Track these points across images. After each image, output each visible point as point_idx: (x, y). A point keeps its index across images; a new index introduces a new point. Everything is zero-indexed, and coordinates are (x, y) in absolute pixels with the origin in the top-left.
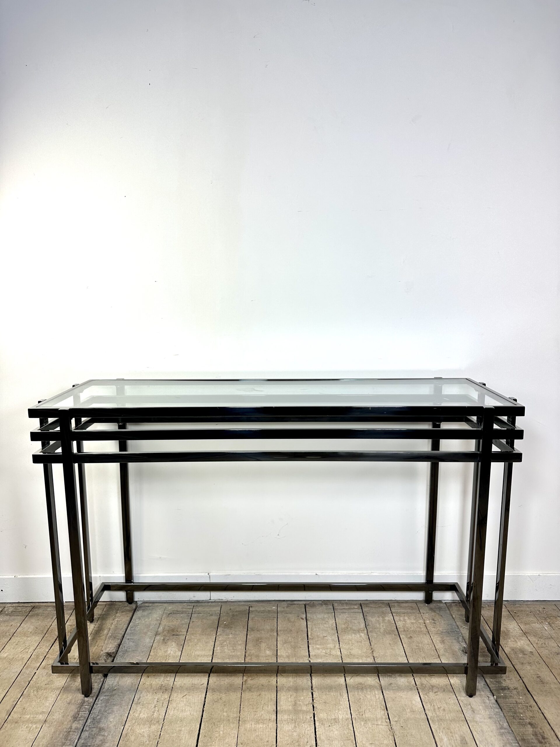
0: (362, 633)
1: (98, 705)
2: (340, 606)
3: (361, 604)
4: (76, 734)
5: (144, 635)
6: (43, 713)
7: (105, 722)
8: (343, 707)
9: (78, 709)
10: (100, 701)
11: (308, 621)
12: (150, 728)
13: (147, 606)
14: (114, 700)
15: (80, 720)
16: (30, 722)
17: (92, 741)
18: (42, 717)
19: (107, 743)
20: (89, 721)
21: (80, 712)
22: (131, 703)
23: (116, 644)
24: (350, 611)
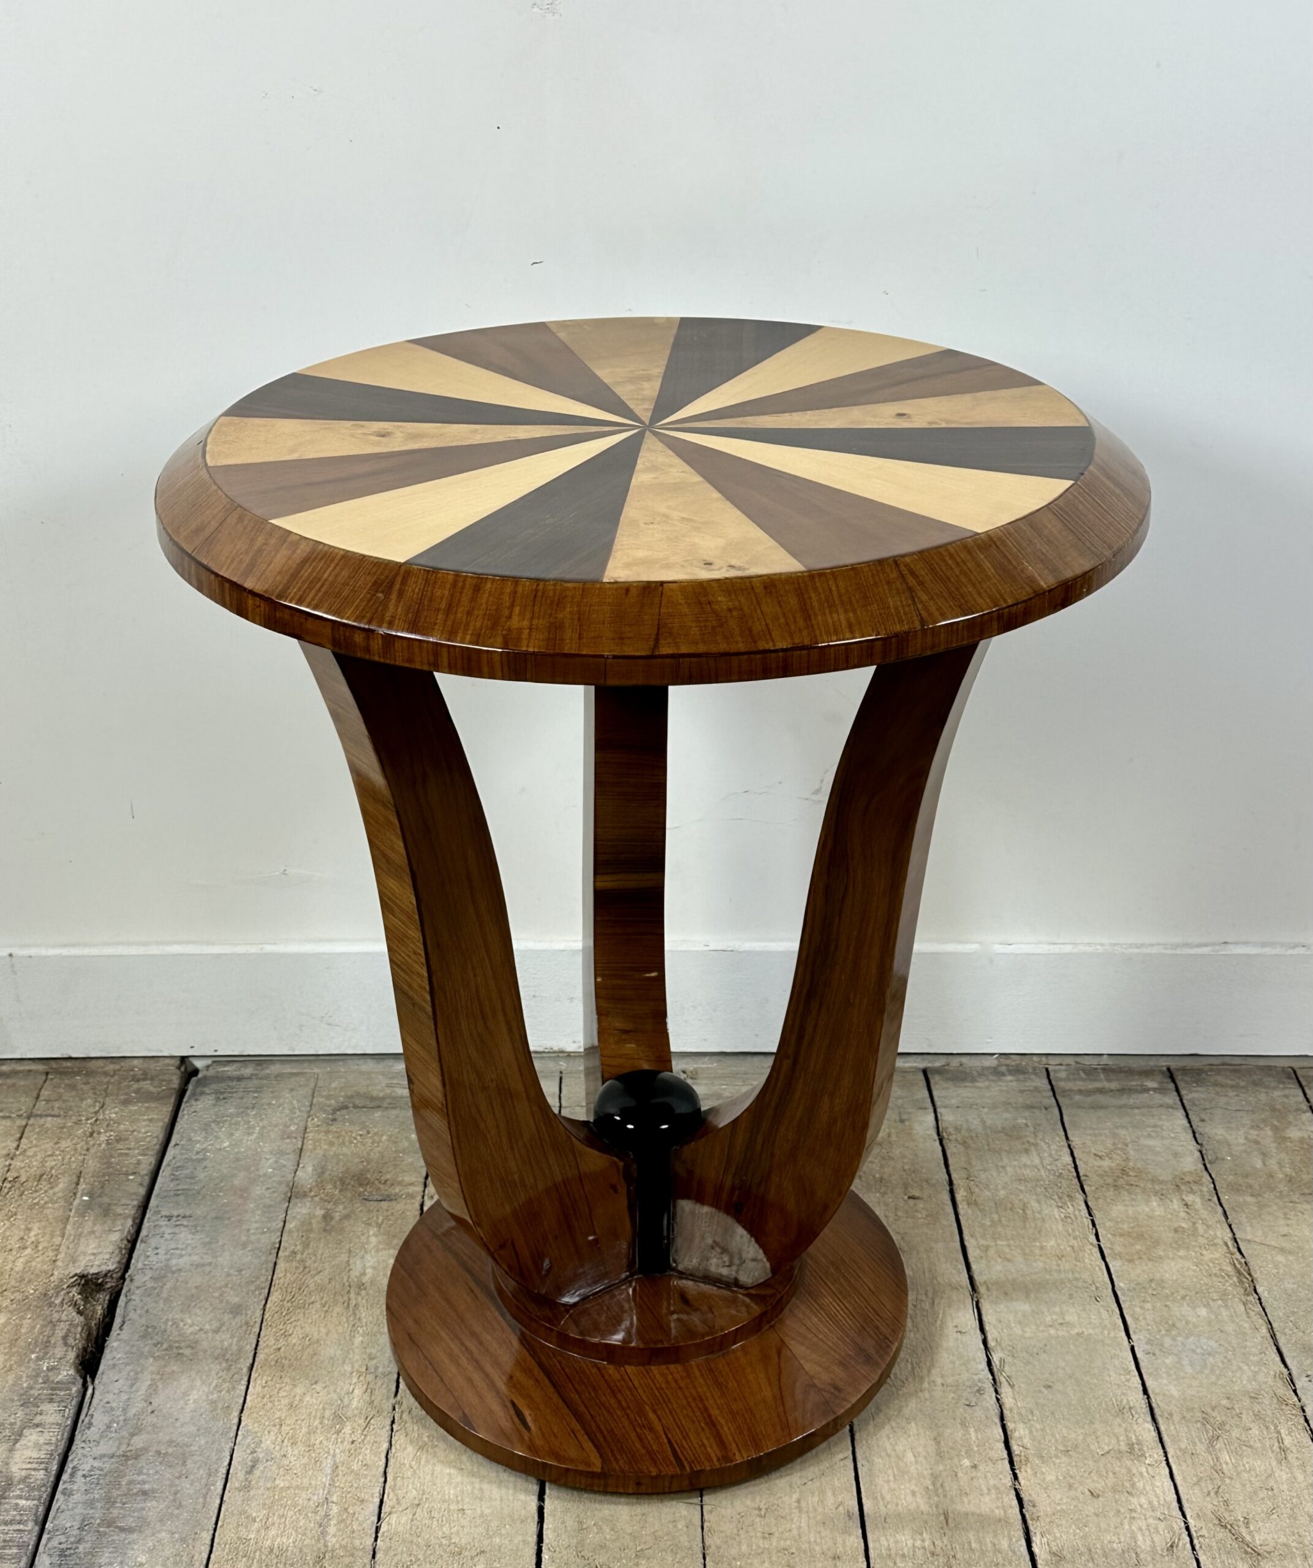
0: (1192, 1192)
1: (77, 1497)
2: (1083, 1080)
3: (1169, 1069)
5: (240, 1201)
8: (1150, 1503)
10: (80, 1484)
11: (944, 1142)
13: (231, 1079)
14: (140, 1473)
22: (220, 1483)
23: (115, 1237)
24: (1124, 1100)
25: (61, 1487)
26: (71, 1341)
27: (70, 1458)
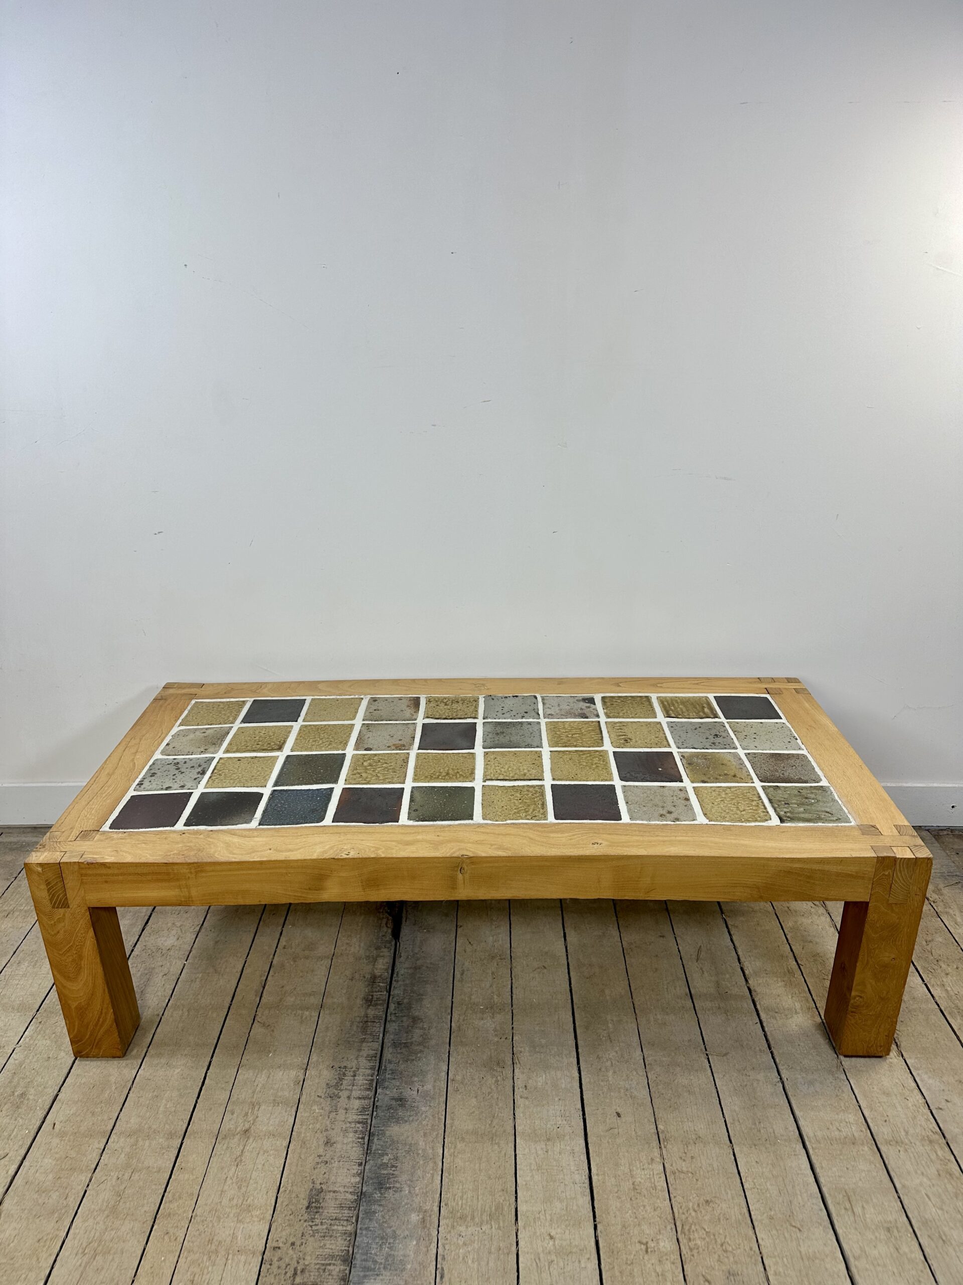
1: (400, 983)
4: (378, 1025)
6: (313, 994)
7: (419, 1008)
9: (370, 987)
10: (401, 978)
12: (493, 1018)
14: (422, 974)
15: (376, 1005)
16: (298, 1007)
17: (407, 1036)
18: (315, 1001)
19: (431, 1039)
20: (392, 1006)
21: (373, 992)
22: (452, 979)
25: (394, 979)
26: (389, 926)
27: (395, 968)
